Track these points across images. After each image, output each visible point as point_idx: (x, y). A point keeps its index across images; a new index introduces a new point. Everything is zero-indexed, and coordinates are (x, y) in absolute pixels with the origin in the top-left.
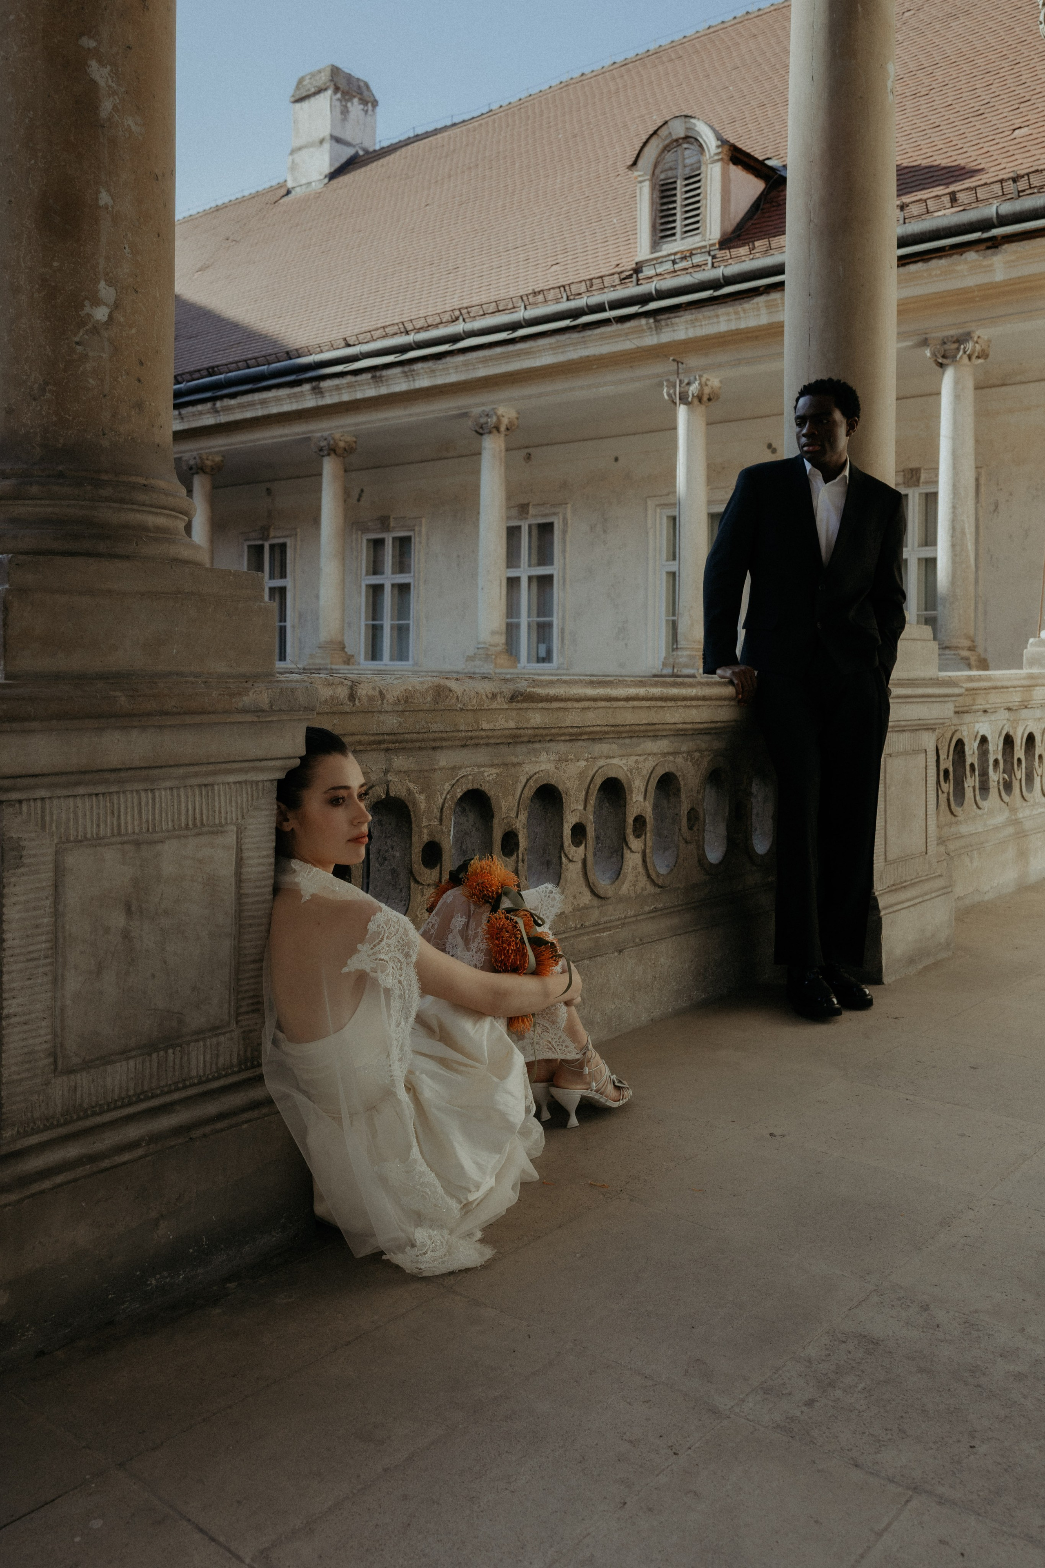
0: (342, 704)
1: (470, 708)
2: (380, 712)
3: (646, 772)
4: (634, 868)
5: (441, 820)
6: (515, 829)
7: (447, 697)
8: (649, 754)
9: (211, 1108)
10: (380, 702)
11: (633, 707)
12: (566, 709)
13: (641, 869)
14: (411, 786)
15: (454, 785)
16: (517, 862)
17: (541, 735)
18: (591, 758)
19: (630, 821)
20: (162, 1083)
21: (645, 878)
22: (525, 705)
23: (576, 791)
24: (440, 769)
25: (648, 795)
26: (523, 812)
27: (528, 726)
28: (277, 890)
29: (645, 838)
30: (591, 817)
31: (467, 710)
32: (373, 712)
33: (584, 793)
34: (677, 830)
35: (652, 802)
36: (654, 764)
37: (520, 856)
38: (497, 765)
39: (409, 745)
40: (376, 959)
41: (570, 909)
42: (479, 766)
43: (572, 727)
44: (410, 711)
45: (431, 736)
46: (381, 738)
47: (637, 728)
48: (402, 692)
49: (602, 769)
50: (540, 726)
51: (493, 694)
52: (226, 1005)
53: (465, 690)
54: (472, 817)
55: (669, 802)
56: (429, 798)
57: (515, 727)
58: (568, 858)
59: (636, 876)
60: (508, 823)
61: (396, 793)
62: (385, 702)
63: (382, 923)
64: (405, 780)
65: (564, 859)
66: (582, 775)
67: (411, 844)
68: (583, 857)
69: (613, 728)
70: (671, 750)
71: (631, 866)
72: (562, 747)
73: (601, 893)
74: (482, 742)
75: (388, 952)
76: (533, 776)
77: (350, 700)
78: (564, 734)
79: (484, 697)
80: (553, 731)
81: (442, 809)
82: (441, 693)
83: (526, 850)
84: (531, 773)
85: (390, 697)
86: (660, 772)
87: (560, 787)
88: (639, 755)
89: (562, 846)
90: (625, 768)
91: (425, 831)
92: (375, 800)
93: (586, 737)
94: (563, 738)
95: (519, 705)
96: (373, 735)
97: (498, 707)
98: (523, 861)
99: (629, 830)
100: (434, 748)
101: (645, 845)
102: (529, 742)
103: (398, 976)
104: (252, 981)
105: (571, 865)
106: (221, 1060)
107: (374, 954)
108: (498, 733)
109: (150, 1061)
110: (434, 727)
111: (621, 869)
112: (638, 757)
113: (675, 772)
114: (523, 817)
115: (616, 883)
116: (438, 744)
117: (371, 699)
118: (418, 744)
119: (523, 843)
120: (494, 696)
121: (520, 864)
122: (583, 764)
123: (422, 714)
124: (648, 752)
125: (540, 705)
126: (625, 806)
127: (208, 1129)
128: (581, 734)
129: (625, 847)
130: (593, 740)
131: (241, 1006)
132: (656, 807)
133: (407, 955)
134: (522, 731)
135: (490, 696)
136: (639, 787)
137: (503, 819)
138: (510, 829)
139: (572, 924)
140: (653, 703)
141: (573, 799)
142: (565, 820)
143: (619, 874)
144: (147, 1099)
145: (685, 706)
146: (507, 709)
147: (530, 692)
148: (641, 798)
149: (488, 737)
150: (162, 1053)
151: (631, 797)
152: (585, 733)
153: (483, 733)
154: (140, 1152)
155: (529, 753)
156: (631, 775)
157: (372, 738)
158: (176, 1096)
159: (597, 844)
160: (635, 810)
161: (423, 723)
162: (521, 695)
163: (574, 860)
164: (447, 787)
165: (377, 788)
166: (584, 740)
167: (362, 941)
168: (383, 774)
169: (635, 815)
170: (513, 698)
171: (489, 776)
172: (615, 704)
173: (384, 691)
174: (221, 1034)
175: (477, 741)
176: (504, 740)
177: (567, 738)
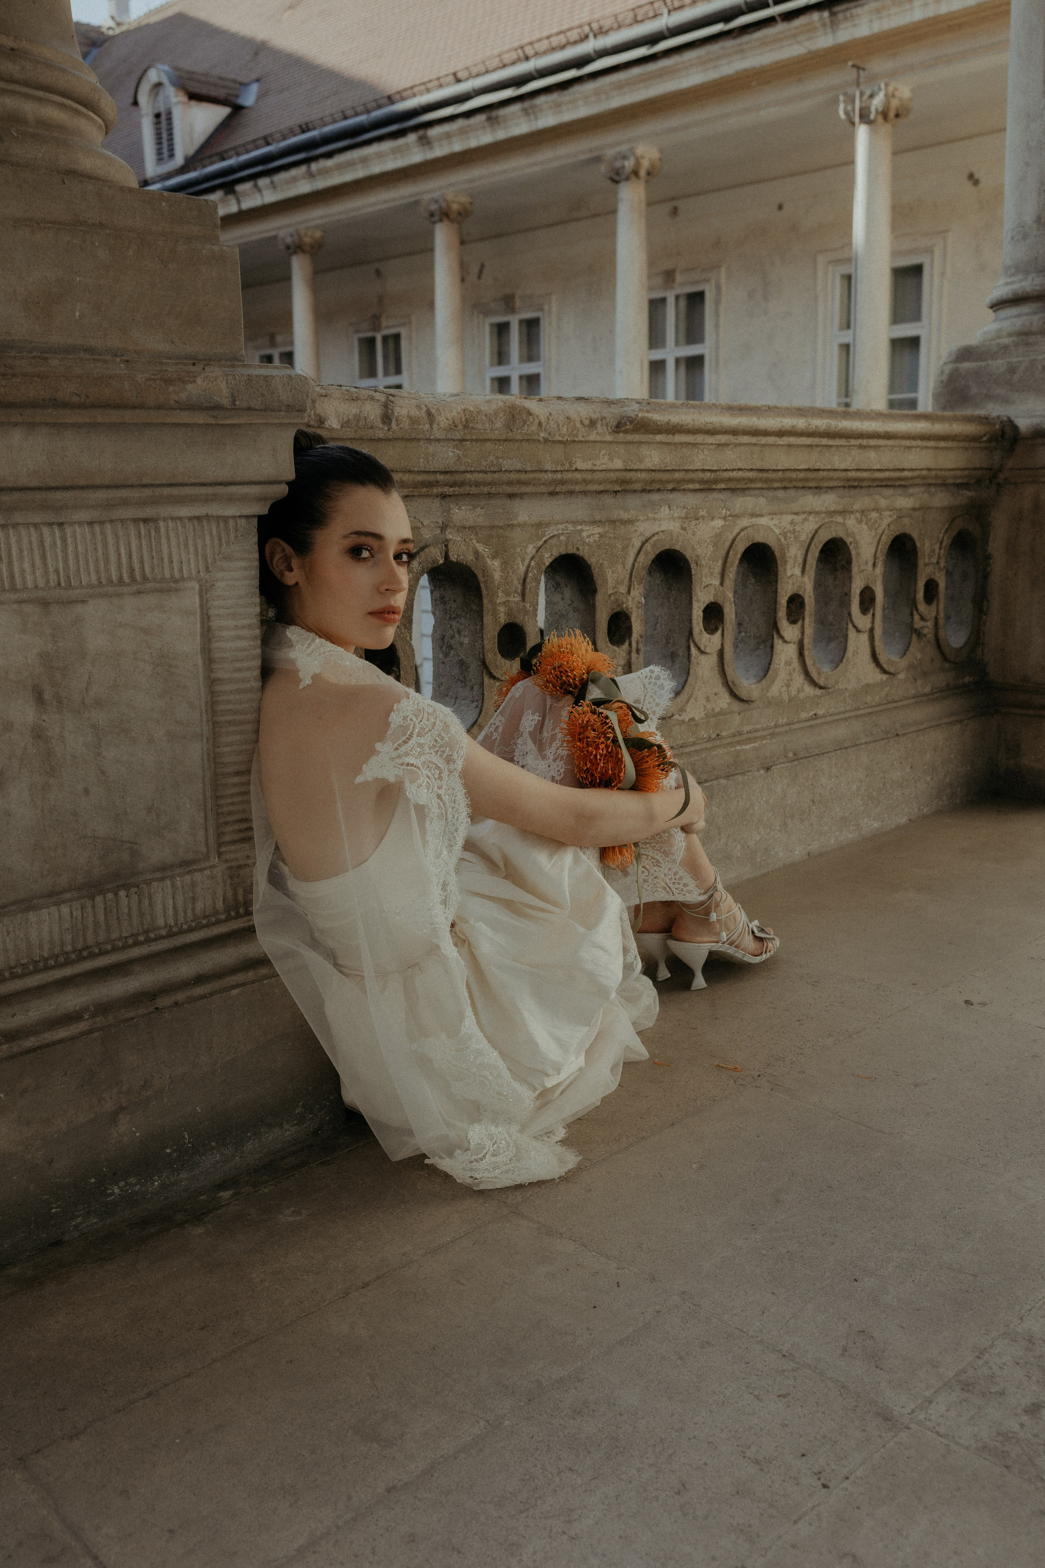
0: (372, 427)
1: (558, 438)
2: (429, 440)
3: (804, 537)
4: (788, 663)
5: (523, 595)
6: (627, 609)
7: (525, 423)
8: (810, 513)
9: (185, 969)
10: (427, 426)
11: (789, 446)
12: (695, 445)
13: (796, 664)
14: (480, 548)
15: (540, 548)
16: (630, 653)
17: (661, 481)
18: (730, 515)
19: (783, 601)
20: (114, 935)
21: (802, 676)
22: (637, 437)
23: (709, 560)
24: (519, 525)
25: (807, 568)
26: (636, 586)
27: (642, 468)
28: (267, 671)
29: (803, 627)
30: (730, 595)
31: (554, 442)
32: (419, 440)
33: (720, 563)
34: (846, 615)
35: (813, 577)
36: (816, 527)
37: (634, 645)
38: (600, 521)
39: (474, 490)
40: (402, 764)
41: (703, 715)
42: (575, 523)
43: (703, 470)
44: (472, 440)
45: (505, 477)
46: (431, 478)
47: (794, 475)
48: (459, 413)
49: (745, 532)
50: (658, 468)
51: (591, 420)
52: (202, 832)
53: (550, 414)
54: (568, 593)
55: (835, 579)
56: (505, 565)
57: (623, 468)
58: (699, 649)
59: (790, 674)
60: (617, 600)
61: (459, 556)
62: (435, 426)
63: (409, 713)
64: (471, 540)
65: (693, 650)
66: (718, 537)
67: (482, 625)
68: (719, 647)
69: (760, 475)
70: (839, 508)
71: (783, 662)
72: (691, 500)
73: (744, 695)
74: (578, 488)
75: (420, 754)
76: (650, 538)
77: (384, 423)
78: (692, 481)
79: (578, 425)
80: (677, 475)
81: (524, 580)
82: (517, 417)
83: (641, 637)
84: (648, 534)
85: (443, 420)
86: (824, 536)
87: (688, 554)
88: (797, 514)
89: (691, 634)
90: (777, 531)
91: (502, 609)
92: (430, 566)
93: (723, 486)
94: (691, 486)
95: (630, 437)
96: (419, 472)
97: (599, 438)
98: (638, 651)
99: (782, 613)
100: (511, 496)
101: (803, 633)
102: (644, 491)
103: (436, 789)
104: (236, 799)
105: (703, 658)
106: (199, 905)
107: (399, 757)
108: (601, 476)
109: (93, 907)
110: (507, 464)
111: (770, 664)
112: (795, 517)
113: (845, 538)
114: (638, 593)
115: (764, 682)
116: (515, 489)
117: (413, 421)
118: (486, 490)
119: (637, 627)
120: (593, 423)
121: (634, 655)
122: (719, 523)
123: (489, 446)
124: (808, 509)
125: (659, 438)
126: (776, 581)
127: (180, 997)
128: (716, 481)
129: (775, 636)
130: (733, 490)
131: (223, 833)
132: (818, 585)
133: (449, 760)
134: (631, 474)
135: (587, 422)
136: (796, 557)
137: (610, 595)
138: (619, 609)
139: (703, 734)
140: (816, 441)
141: (706, 570)
142: (694, 598)
143: (768, 671)
144: (92, 956)
145: (861, 447)
146: (611, 442)
147: (643, 418)
148: (797, 571)
149: (585, 482)
150: (110, 896)
151: (785, 570)
152: (723, 480)
153: (578, 476)
154: (82, 1026)
155: (644, 506)
156: (786, 539)
157: (420, 478)
158: (135, 952)
159: (740, 632)
160: (790, 587)
161: (492, 458)
162: (631, 422)
163: (707, 651)
164: (531, 550)
165: (432, 549)
166: (720, 490)
167: (381, 738)
168: (439, 531)
169: (789, 594)
170: (618, 427)
171: (589, 536)
172: (763, 440)
173: (433, 411)
174: (195, 871)
175: (570, 487)
176: (609, 487)
177: (697, 486)
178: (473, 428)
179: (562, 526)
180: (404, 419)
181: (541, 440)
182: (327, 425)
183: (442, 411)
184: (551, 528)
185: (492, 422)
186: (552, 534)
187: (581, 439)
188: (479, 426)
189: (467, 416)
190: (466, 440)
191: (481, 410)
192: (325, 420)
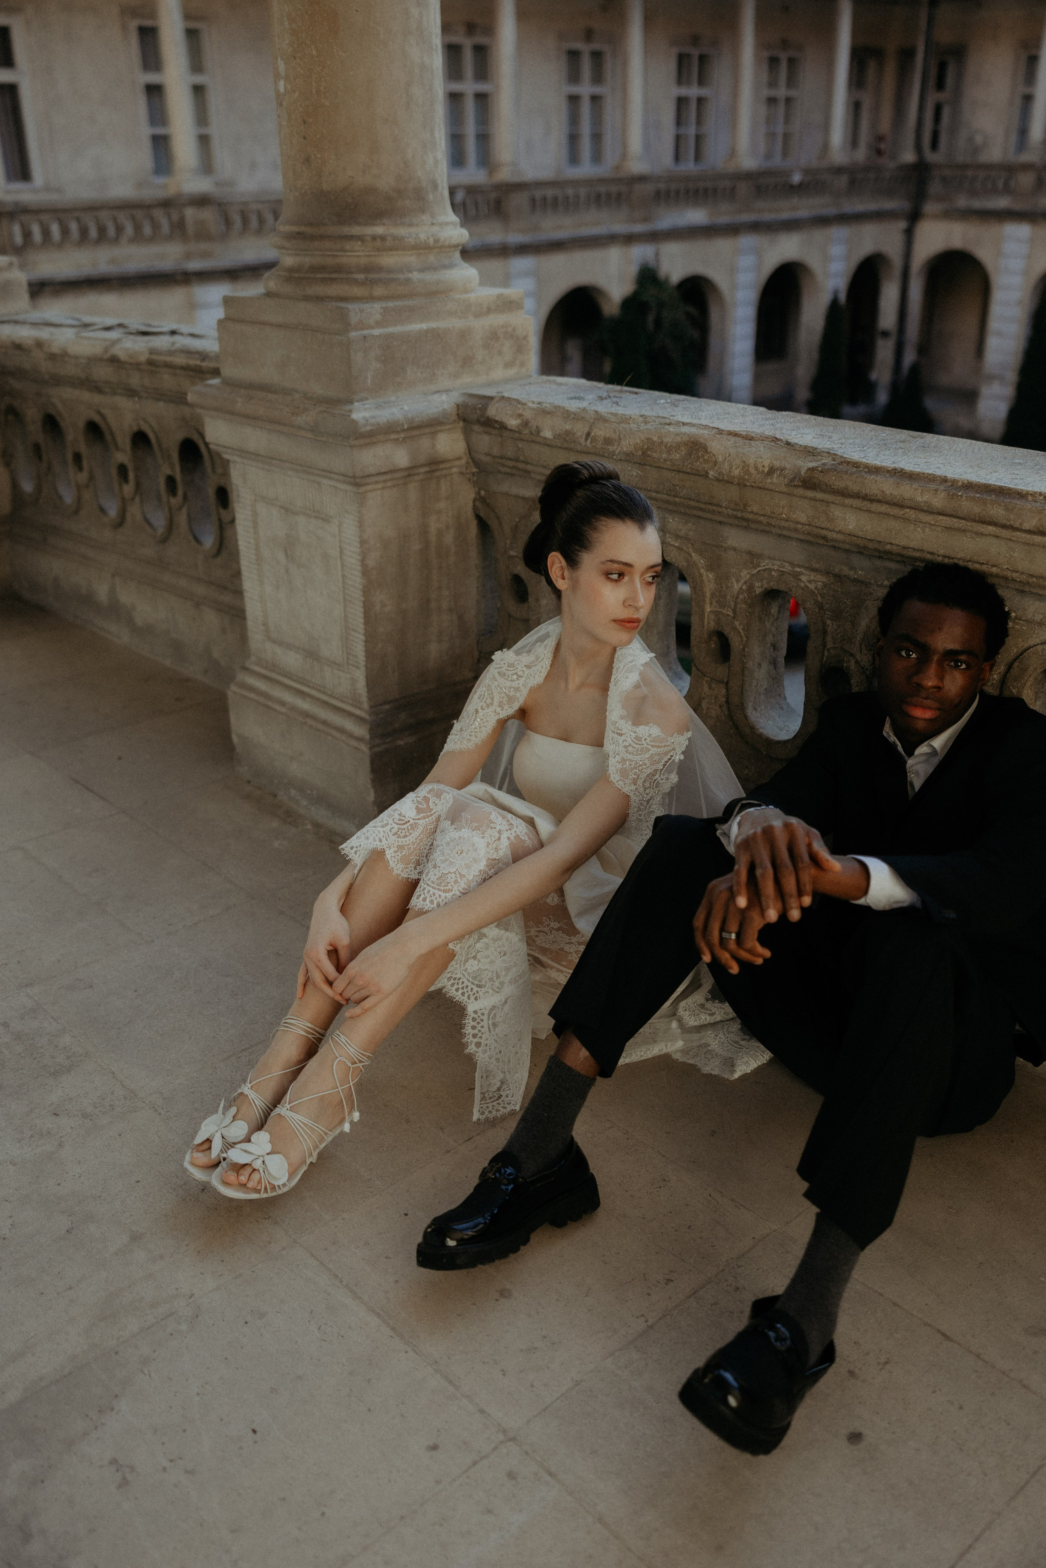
178: (649, 456)
179: (778, 563)
180: (599, 439)
181: (711, 476)
182: (542, 434)
183: (628, 437)
184: (766, 561)
185: (669, 453)
186: (767, 567)
187: (753, 484)
188: (655, 455)
189: (649, 444)
190: (646, 465)
191: (662, 441)
192: (541, 431)
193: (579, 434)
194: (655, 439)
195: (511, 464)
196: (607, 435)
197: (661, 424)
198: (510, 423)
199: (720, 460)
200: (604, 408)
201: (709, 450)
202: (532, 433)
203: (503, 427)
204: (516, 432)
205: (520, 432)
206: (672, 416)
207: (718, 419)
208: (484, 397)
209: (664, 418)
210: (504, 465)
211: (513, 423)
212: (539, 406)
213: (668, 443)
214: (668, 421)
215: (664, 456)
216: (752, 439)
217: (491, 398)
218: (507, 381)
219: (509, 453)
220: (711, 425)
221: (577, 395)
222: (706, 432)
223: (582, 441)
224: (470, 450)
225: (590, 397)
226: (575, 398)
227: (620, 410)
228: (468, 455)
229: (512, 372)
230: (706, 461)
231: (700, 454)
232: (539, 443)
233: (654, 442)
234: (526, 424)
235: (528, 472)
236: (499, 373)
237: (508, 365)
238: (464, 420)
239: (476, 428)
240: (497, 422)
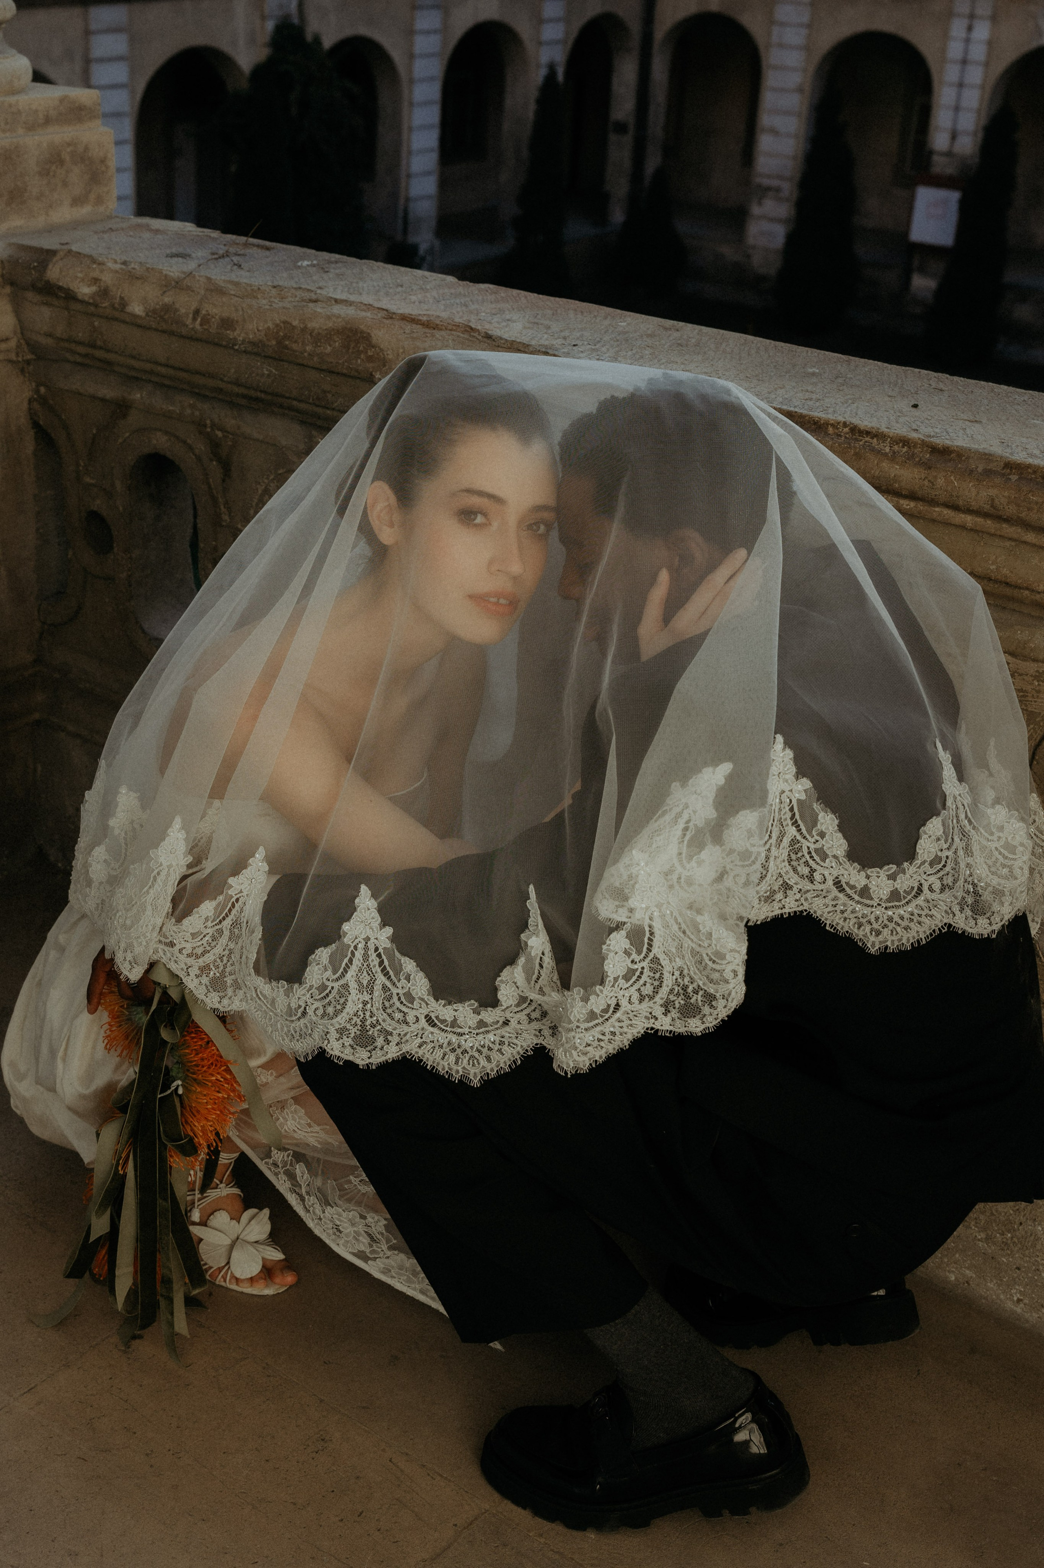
85: (252, 330)
178: (286, 347)
180: (213, 320)
182: (129, 309)
183: (254, 318)
185: (316, 344)
188: (294, 346)
189: (287, 330)
190: (283, 360)
191: (306, 327)
192: (127, 305)
193: (183, 311)
194: (295, 323)
195: (81, 349)
196: (225, 315)
197: (303, 300)
198: (81, 290)
199: (390, 357)
200: (219, 273)
201: (374, 341)
202: (114, 308)
203: (70, 296)
204: (90, 304)
205: (96, 306)
206: (320, 288)
207: (387, 294)
208: (40, 251)
209: (308, 290)
210: (73, 352)
211: (85, 291)
212: (123, 267)
213: (313, 330)
214: (314, 297)
215: (309, 348)
216: (436, 327)
217: (52, 253)
218: (75, 225)
219: (80, 335)
220: (376, 305)
221: (181, 250)
222: (369, 314)
223: (189, 321)
224: (22, 328)
225: (201, 254)
226: (177, 255)
227: (243, 277)
228: (20, 336)
229: (85, 211)
230: (370, 359)
231: (361, 348)
232: (124, 322)
233: (294, 327)
234: (104, 292)
235: (109, 363)
236: (64, 213)
237: (77, 201)
238: (12, 284)
239: (30, 295)
240: (60, 288)
